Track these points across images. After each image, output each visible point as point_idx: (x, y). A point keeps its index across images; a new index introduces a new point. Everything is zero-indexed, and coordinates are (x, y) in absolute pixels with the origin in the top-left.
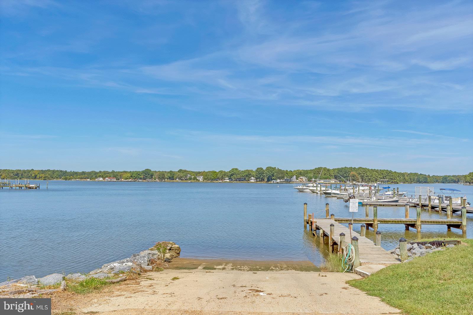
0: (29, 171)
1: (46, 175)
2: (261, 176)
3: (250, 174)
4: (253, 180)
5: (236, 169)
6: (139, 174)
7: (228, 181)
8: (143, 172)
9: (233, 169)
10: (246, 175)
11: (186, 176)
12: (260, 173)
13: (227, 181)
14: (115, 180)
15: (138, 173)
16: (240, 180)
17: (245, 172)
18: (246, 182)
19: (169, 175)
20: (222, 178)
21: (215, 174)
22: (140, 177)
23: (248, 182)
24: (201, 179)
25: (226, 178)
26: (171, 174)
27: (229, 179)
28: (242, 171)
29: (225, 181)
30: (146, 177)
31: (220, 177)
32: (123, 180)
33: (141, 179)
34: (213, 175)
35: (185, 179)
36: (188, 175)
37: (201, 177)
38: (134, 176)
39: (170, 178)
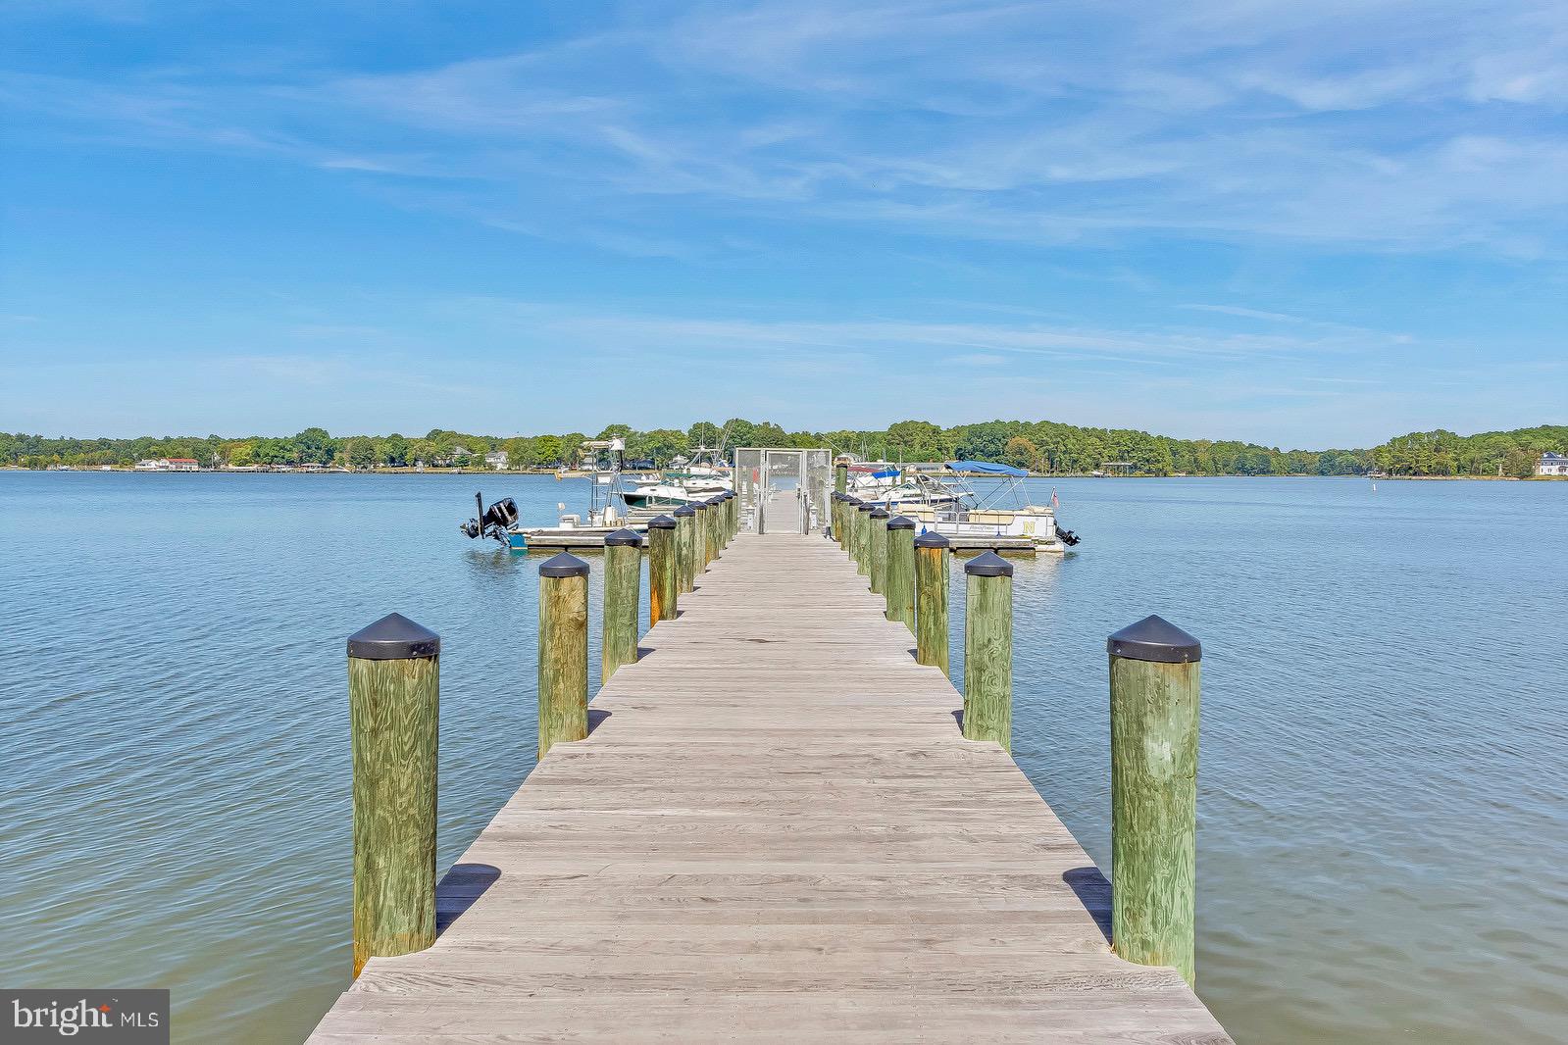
3: (671, 447)
4: (679, 465)
5: (623, 429)
6: (281, 448)
8: (300, 439)
9: (611, 429)
10: (658, 449)
11: (449, 453)
14: (195, 468)
15: (281, 445)
16: (634, 464)
17: (651, 437)
19: (388, 448)
20: (577, 459)
21: (550, 444)
22: (287, 455)
24: (500, 461)
25: (587, 460)
26: (395, 445)
28: (642, 436)
29: (584, 468)
30: (311, 457)
31: (566, 455)
32: (231, 467)
33: (290, 463)
34: (544, 450)
35: (448, 462)
36: (459, 450)
37: (503, 456)
38: (267, 455)
39: (393, 460)
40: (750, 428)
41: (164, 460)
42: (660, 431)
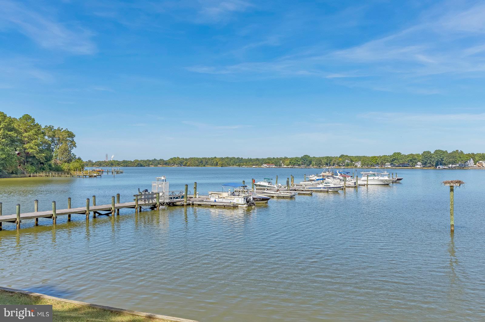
0: (212, 159)
1: (223, 162)
2: (427, 160)
3: (415, 159)
4: (419, 165)
5: (399, 154)
6: (297, 161)
7: (390, 166)
8: (302, 158)
9: (395, 153)
10: (410, 160)
11: (344, 162)
12: (426, 158)
13: (388, 166)
14: (274, 167)
15: (297, 159)
16: (403, 165)
17: (408, 156)
18: (410, 167)
19: (325, 161)
20: (383, 164)
21: (374, 159)
22: (298, 163)
23: (413, 168)
24: (359, 165)
25: (387, 164)
26: (328, 160)
27: (391, 164)
28: (405, 156)
29: (386, 166)
30: (305, 163)
31: (379, 163)
32: (285, 166)
33: (299, 165)
34: (372, 161)
35: (343, 165)
36: (347, 161)
37: (360, 162)
38: (293, 163)
39: (327, 164)
40: (444, 153)
41: (266, 165)
42: (411, 154)
